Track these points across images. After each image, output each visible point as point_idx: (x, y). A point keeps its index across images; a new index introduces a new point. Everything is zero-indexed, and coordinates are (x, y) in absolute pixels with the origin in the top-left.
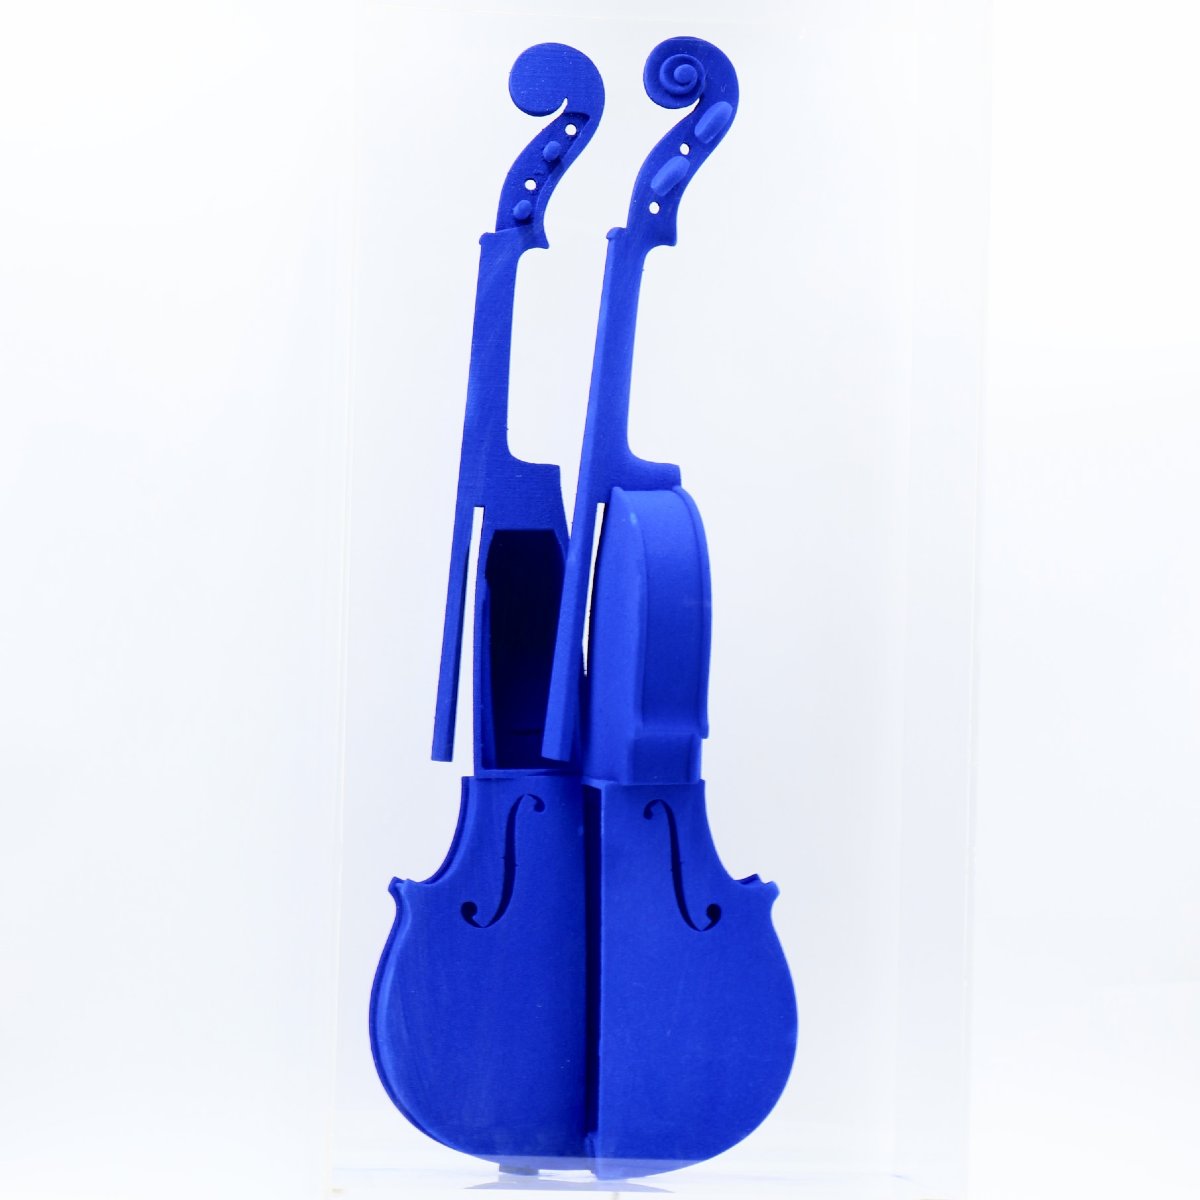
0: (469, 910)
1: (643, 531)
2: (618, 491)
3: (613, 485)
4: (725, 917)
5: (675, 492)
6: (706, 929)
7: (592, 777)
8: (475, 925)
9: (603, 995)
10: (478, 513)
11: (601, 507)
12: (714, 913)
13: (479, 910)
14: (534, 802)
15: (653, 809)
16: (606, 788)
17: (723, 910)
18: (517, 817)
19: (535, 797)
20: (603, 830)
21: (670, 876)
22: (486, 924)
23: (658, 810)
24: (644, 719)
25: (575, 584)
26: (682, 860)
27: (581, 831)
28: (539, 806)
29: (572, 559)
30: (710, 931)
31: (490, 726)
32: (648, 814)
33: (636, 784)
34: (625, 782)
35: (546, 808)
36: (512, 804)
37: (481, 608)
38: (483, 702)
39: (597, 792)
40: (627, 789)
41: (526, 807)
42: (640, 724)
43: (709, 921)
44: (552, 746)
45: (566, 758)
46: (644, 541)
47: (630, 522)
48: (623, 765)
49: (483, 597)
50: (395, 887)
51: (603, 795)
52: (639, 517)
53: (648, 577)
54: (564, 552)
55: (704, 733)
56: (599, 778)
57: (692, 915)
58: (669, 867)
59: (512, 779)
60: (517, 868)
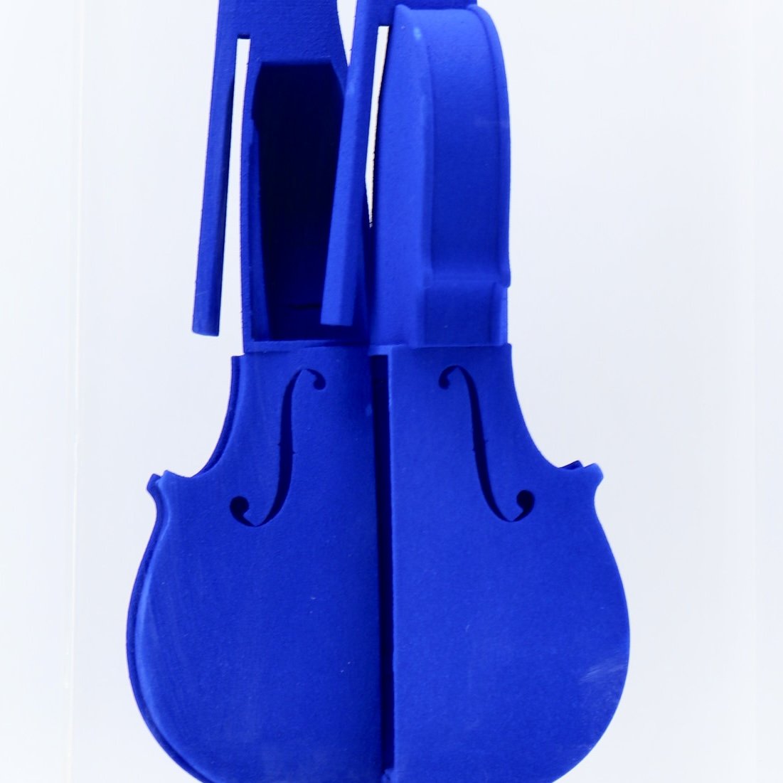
0: (239, 507)
1: (428, 47)
2: (402, 9)
3: (397, 3)
4: (538, 507)
5: (470, 10)
6: (517, 519)
7: (379, 345)
8: (247, 523)
9: (395, 597)
10: (243, 46)
11: (383, 32)
12: (526, 501)
13: (251, 506)
14: (313, 378)
15: (450, 377)
16: (394, 351)
17: (537, 497)
18: (293, 396)
19: (313, 372)
20: (391, 402)
21: (471, 456)
22: (260, 522)
23: (456, 379)
24: (433, 267)
25: (355, 119)
26: (486, 438)
27: (369, 410)
28: (320, 383)
29: (351, 90)
30: (521, 522)
31: (261, 293)
32: (444, 383)
33: (428, 346)
34: (415, 344)
35: (327, 386)
36: (288, 381)
37: (247, 154)
38: (251, 263)
39: (385, 358)
40: (418, 353)
41: (305, 383)
42: (429, 270)
43: (520, 510)
44: (332, 311)
45: (348, 322)
46: (430, 58)
47: (412, 37)
48: (412, 324)
49: (250, 140)
50: (154, 487)
51: (390, 360)
52: (424, 32)
53: (434, 98)
54: (342, 86)
55: (505, 280)
56: (385, 343)
57: (500, 503)
58: (471, 445)
59: (286, 352)
60: (294, 455)
